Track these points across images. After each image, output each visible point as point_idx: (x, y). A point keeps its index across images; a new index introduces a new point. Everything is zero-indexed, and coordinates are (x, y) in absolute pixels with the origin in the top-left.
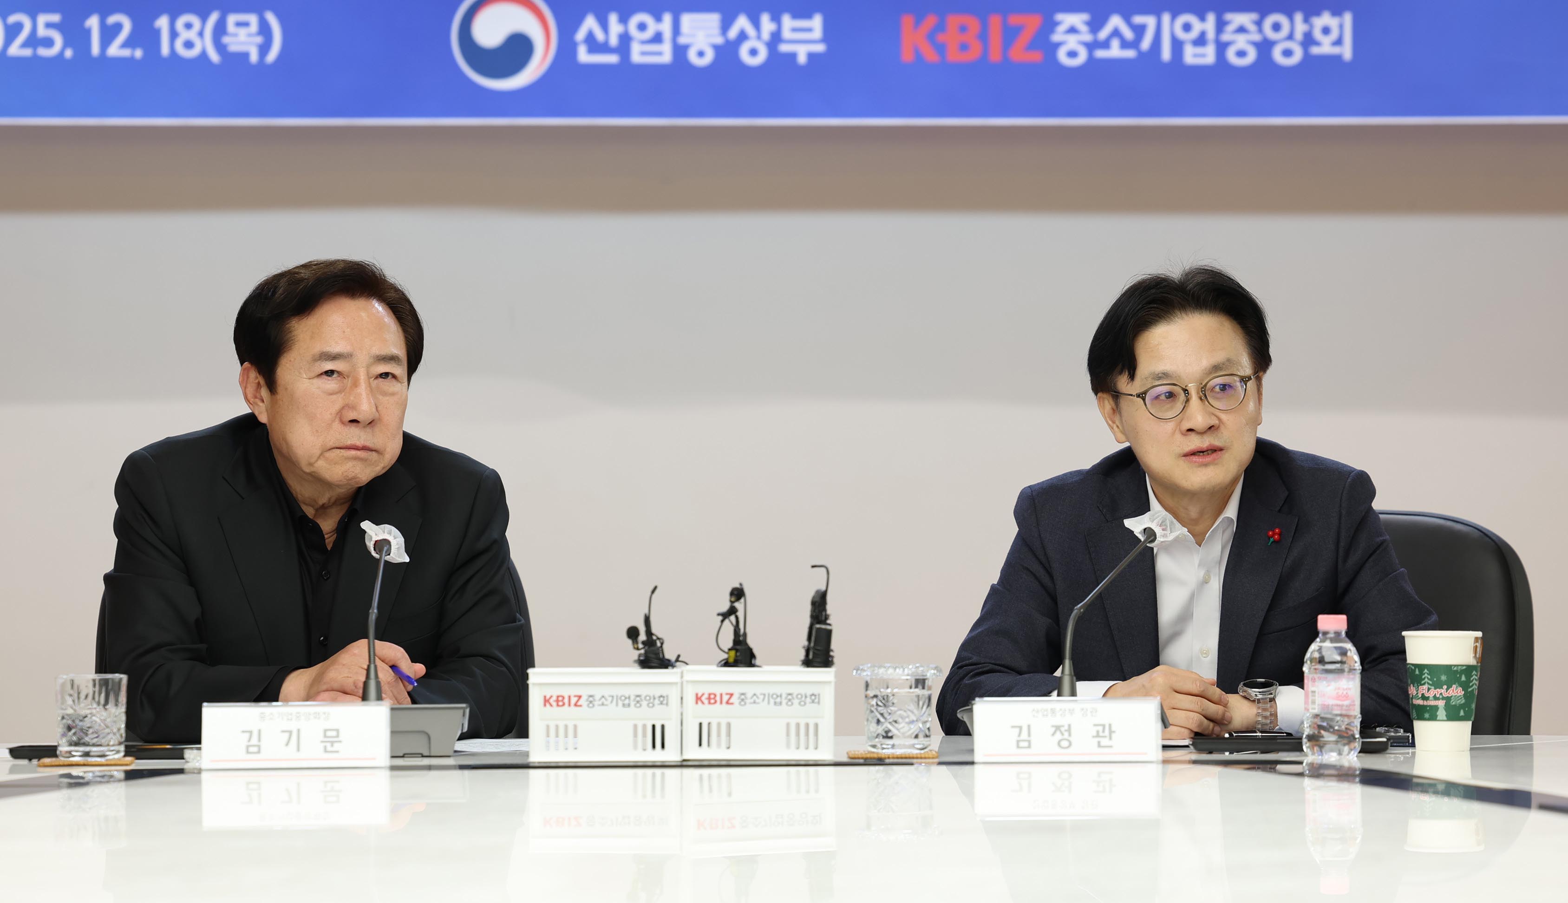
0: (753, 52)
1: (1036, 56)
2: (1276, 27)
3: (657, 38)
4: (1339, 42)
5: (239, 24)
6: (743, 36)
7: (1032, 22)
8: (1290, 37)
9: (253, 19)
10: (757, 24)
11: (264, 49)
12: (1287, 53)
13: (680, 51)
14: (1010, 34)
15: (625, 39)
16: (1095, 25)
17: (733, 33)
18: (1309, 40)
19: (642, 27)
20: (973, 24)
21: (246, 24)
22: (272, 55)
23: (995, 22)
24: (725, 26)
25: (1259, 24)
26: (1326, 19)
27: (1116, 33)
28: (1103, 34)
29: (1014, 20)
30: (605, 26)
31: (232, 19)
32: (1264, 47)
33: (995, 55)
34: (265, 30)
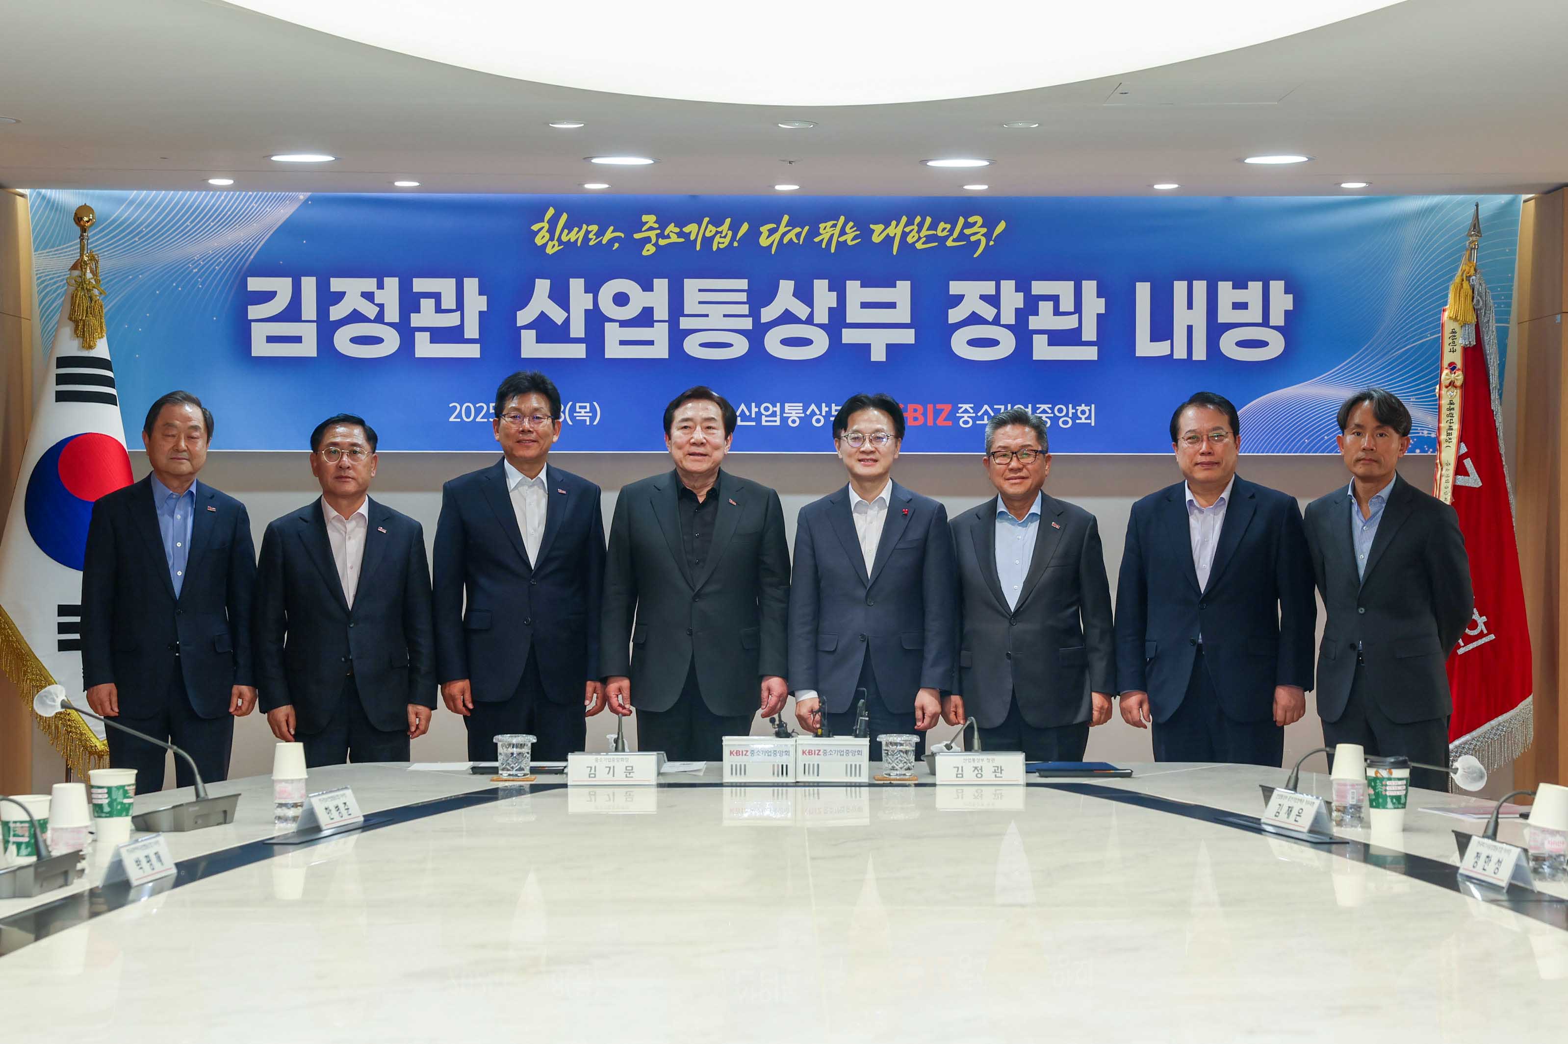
0: (818, 421)
1: (950, 423)
2: (1060, 410)
3: (774, 414)
4: (1089, 418)
5: (581, 407)
6: (813, 413)
7: (947, 408)
8: (1067, 415)
9: (588, 405)
10: (820, 410)
11: (592, 419)
12: (1065, 423)
13: (784, 420)
14: (937, 413)
15: (759, 414)
16: (976, 409)
17: (808, 413)
18: (1075, 417)
19: (767, 409)
20: (920, 408)
21: (585, 407)
22: (595, 423)
23: (930, 407)
24: (805, 410)
25: (1052, 409)
26: (1083, 407)
27: (986, 412)
28: (979, 414)
29: (939, 406)
30: (750, 411)
31: (578, 405)
32: (1055, 419)
33: (930, 423)
34: (593, 410)
